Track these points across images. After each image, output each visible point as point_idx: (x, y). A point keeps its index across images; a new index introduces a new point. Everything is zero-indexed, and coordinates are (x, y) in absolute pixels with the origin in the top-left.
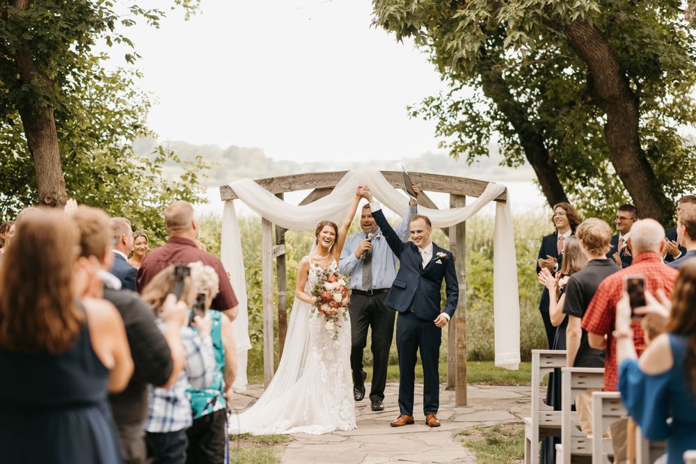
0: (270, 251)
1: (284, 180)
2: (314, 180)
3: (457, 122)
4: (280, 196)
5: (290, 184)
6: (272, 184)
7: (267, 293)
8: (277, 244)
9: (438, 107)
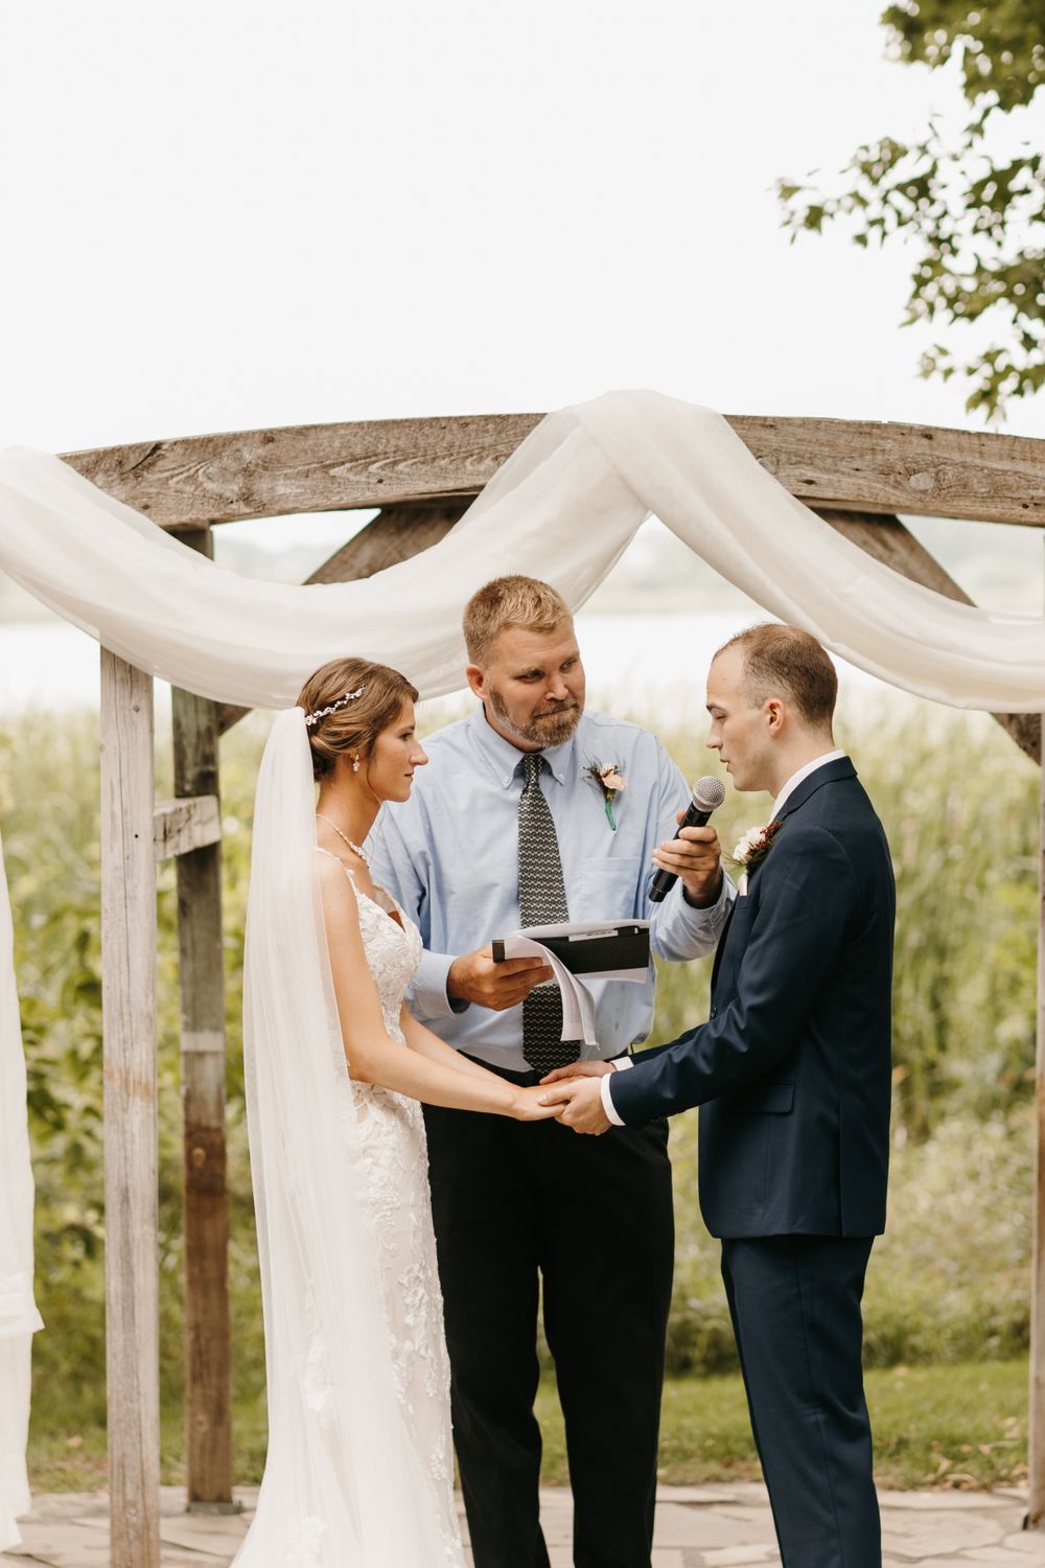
0: (144, 825)
1: (216, 454)
2: (370, 457)
3: (1009, 257)
4: (194, 536)
5: (247, 472)
6: (151, 476)
7: (127, 1045)
8: (181, 794)
9: (921, 188)
